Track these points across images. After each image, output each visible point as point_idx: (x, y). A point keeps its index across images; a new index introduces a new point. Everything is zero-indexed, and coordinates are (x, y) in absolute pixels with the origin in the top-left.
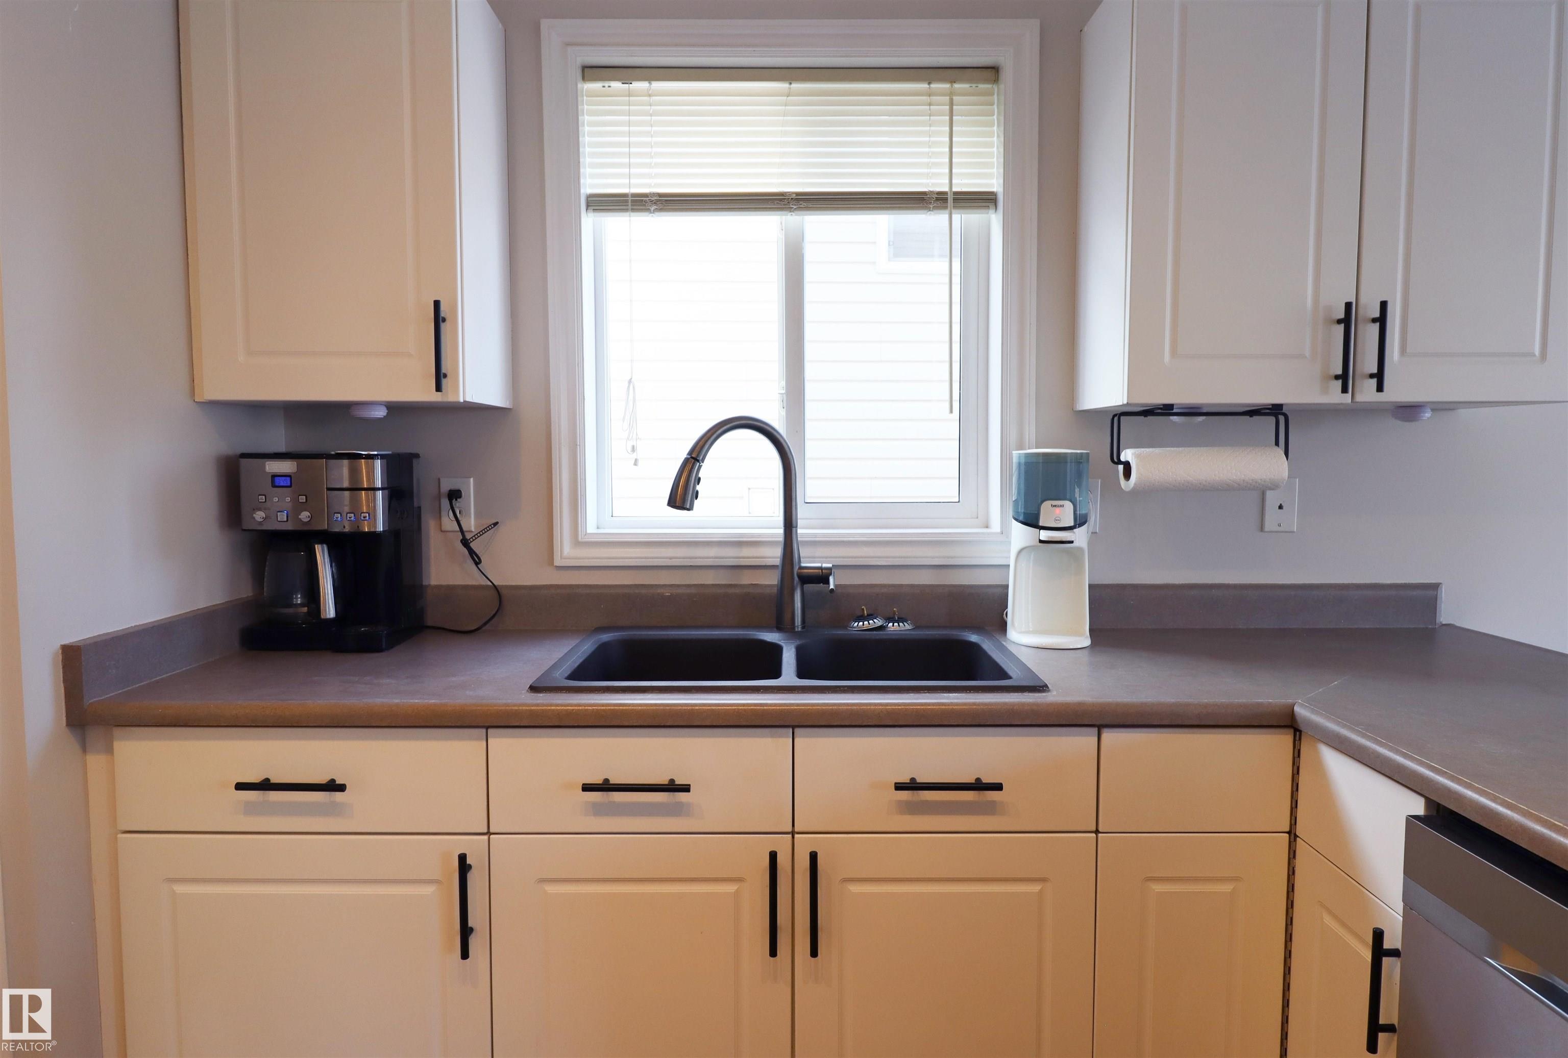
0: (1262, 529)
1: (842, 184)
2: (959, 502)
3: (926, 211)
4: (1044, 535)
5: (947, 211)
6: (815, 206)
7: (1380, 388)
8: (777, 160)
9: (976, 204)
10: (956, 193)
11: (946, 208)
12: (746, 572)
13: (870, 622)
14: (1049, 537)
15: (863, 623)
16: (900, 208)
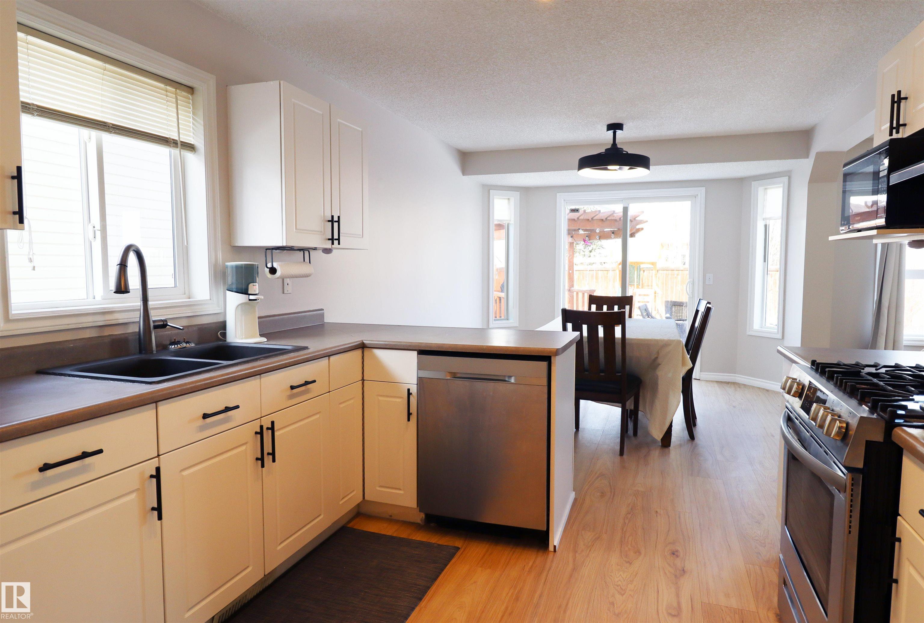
0: (283, 293)
1: (133, 125)
2: (175, 287)
3: (168, 147)
4: (252, 297)
5: (178, 149)
6: (122, 133)
7: (339, 244)
8: (100, 103)
9: (189, 149)
10: (181, 142)
11: (178, 147)
12: (106, 328)
13: (181, 344)
14: (256, 298)
15: (175, 346)
16: (159, 143)
